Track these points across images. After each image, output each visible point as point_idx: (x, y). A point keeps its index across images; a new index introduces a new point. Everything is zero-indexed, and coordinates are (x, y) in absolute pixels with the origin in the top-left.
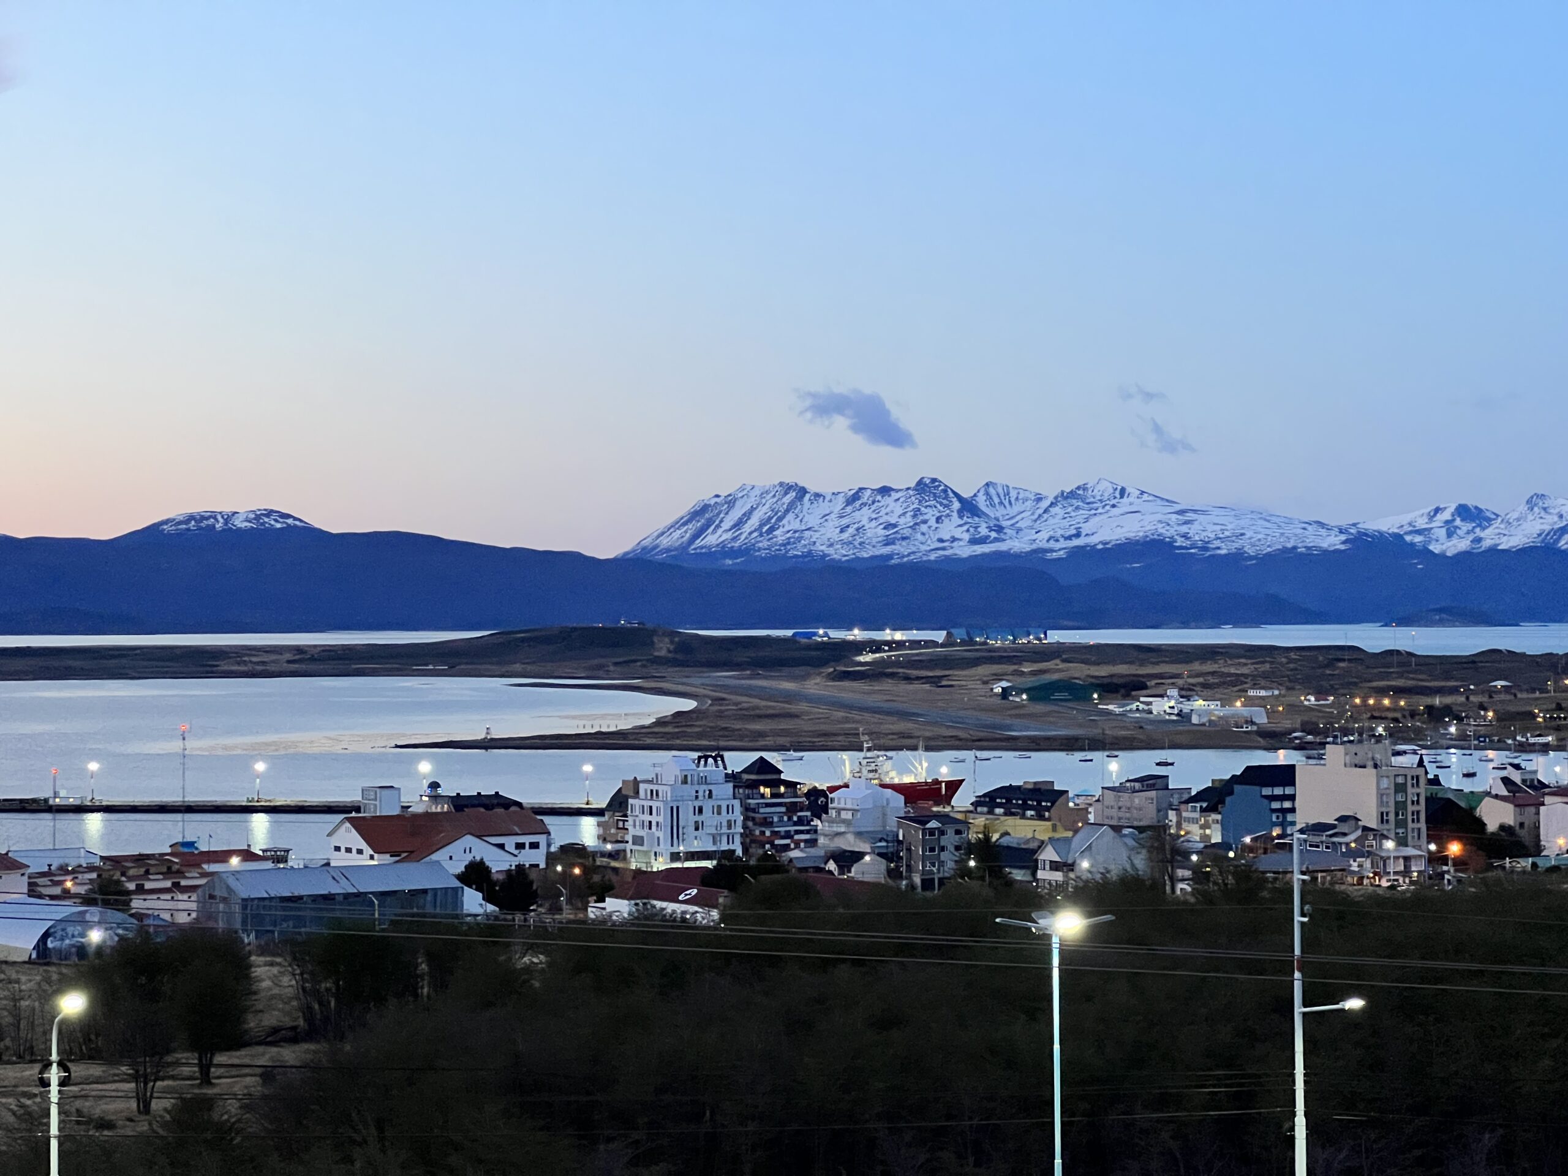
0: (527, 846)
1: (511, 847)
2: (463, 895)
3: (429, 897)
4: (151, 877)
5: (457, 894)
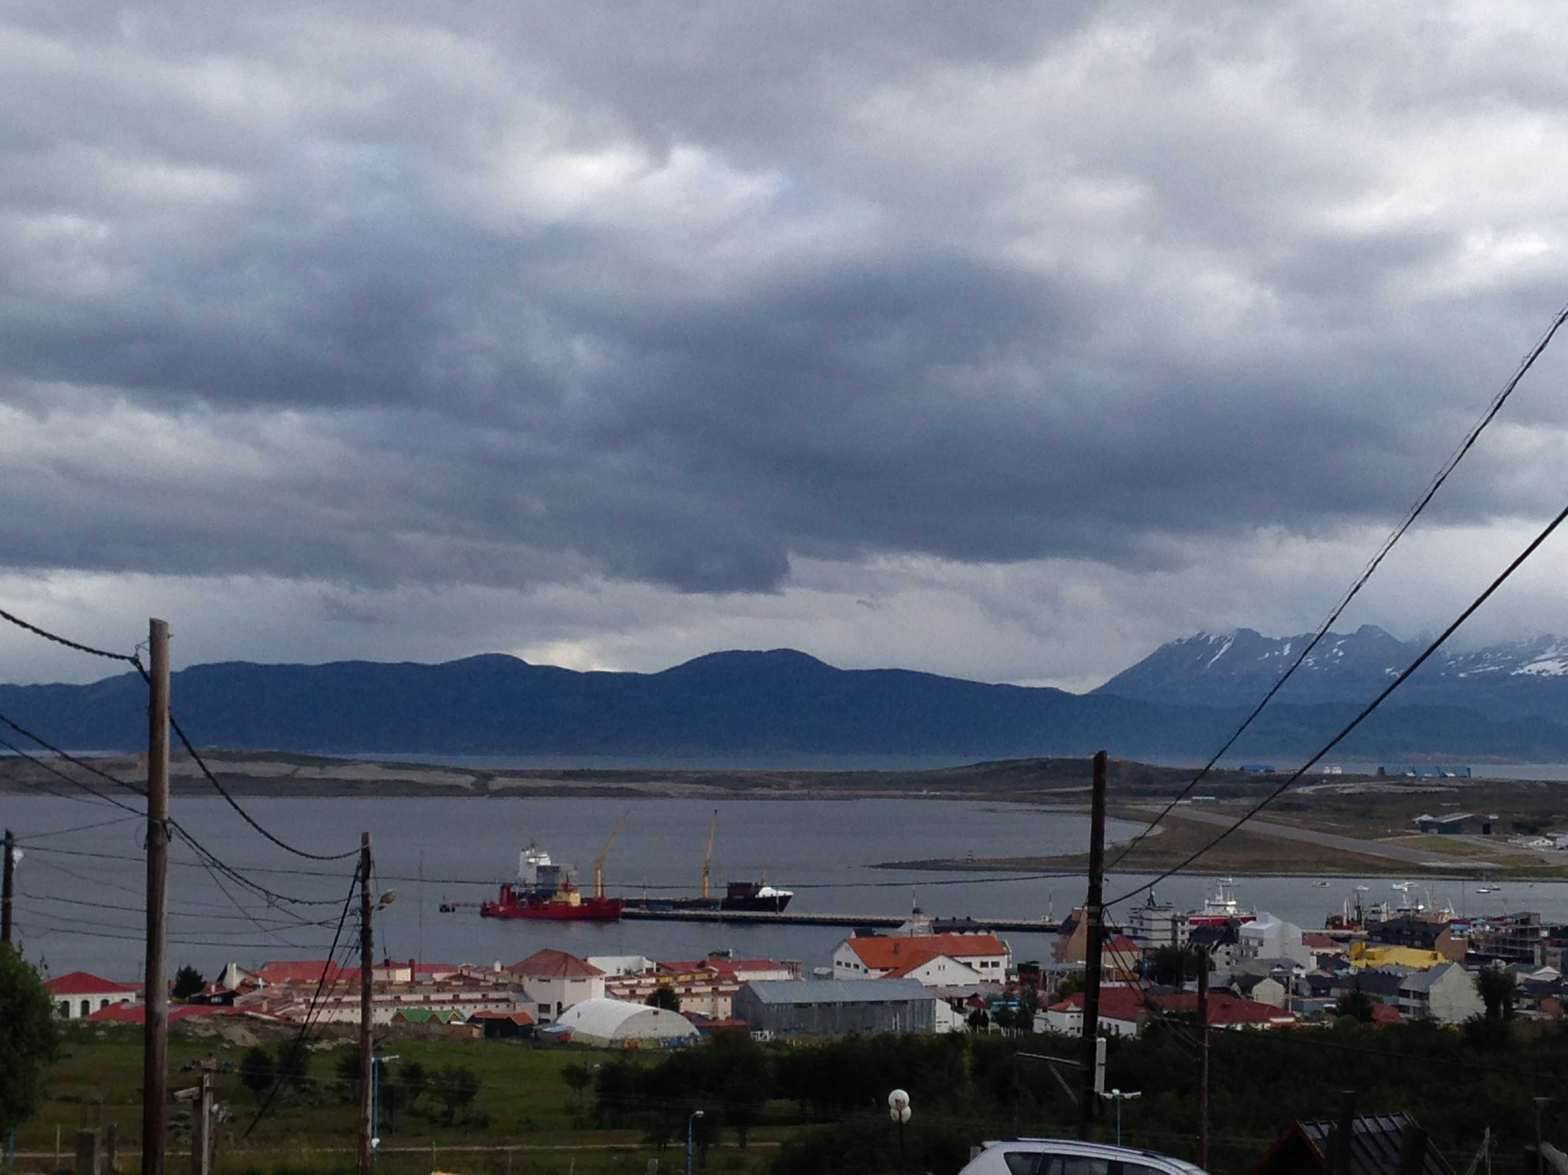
0: (990, 965)
1: (976, 965)
2: (935, 1005)
3: (909, 1006)
4: (696, 983)
5: (930, 1005)
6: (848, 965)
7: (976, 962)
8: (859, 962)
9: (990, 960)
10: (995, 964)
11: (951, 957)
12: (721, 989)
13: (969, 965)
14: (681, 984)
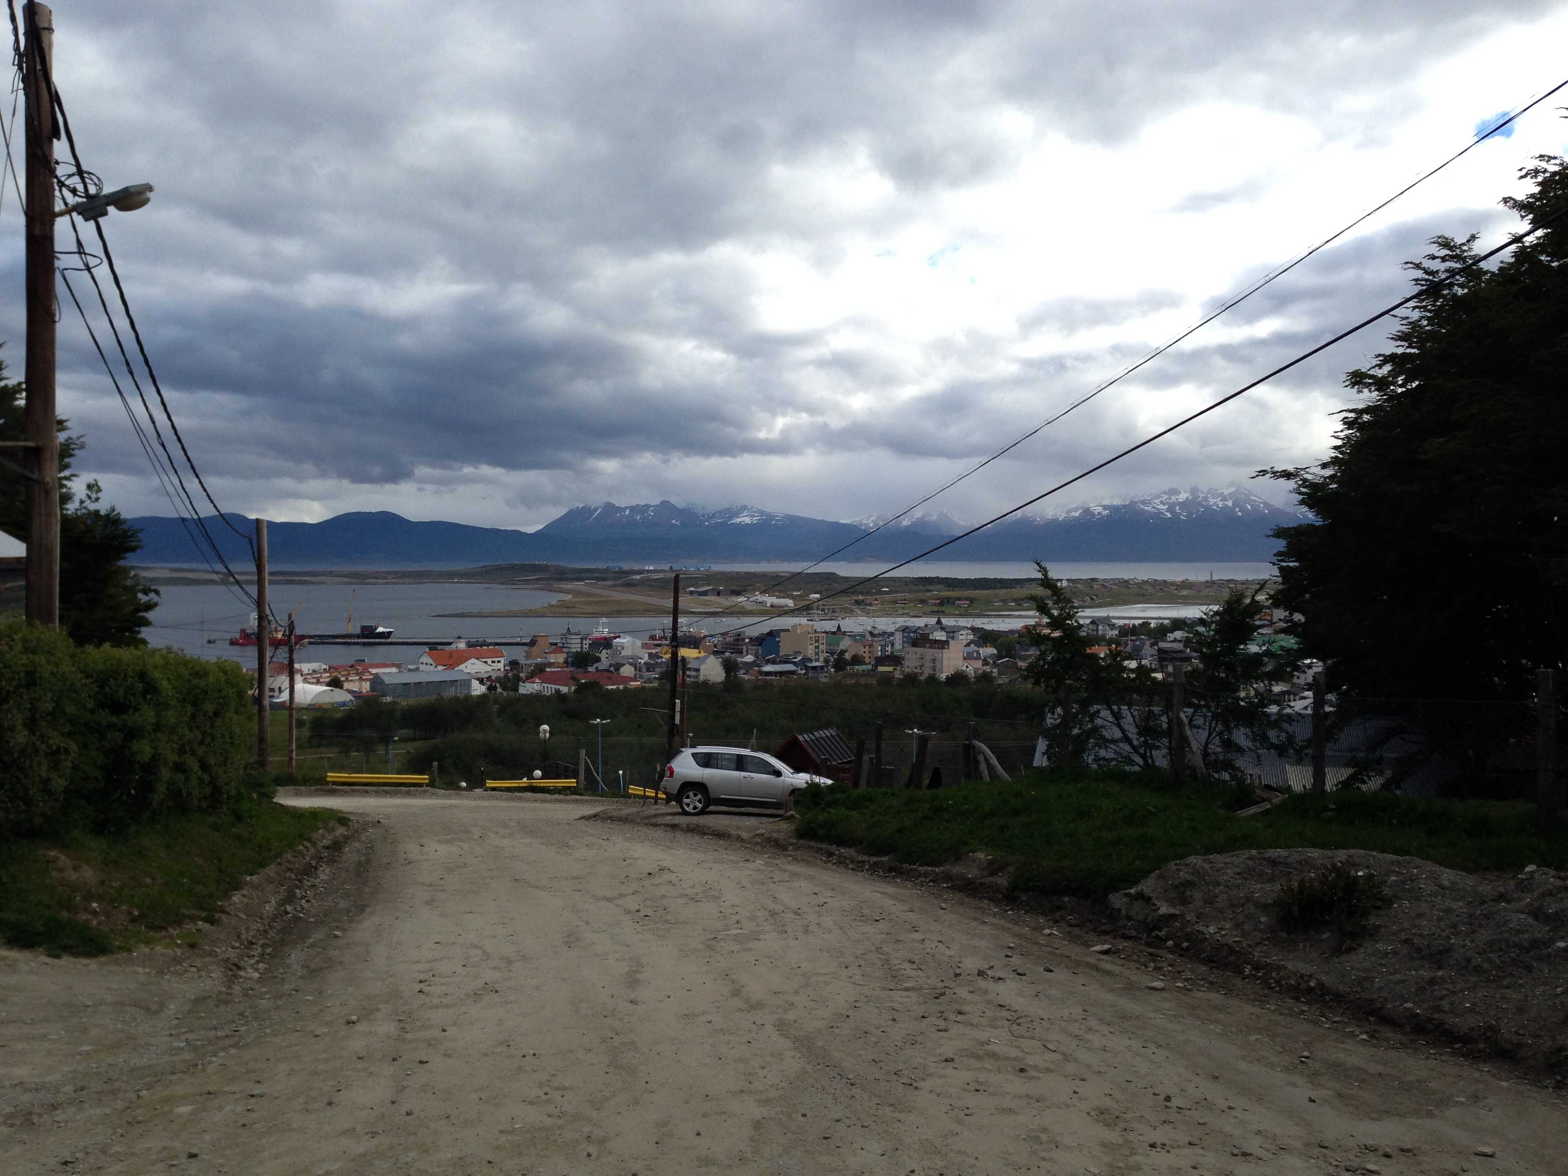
0: (496, 662)
2: (471, 682)
3: (458, 683)
4: (351, 675)
5: (469, 682)
6: (427, 664)
7: (489, 661)
8: (432, 662)
9: (496, 660)
10: (499, 662)
11: (477, 659)
12: (364, 677)
13: (486, 662)
14: (343, 676)
